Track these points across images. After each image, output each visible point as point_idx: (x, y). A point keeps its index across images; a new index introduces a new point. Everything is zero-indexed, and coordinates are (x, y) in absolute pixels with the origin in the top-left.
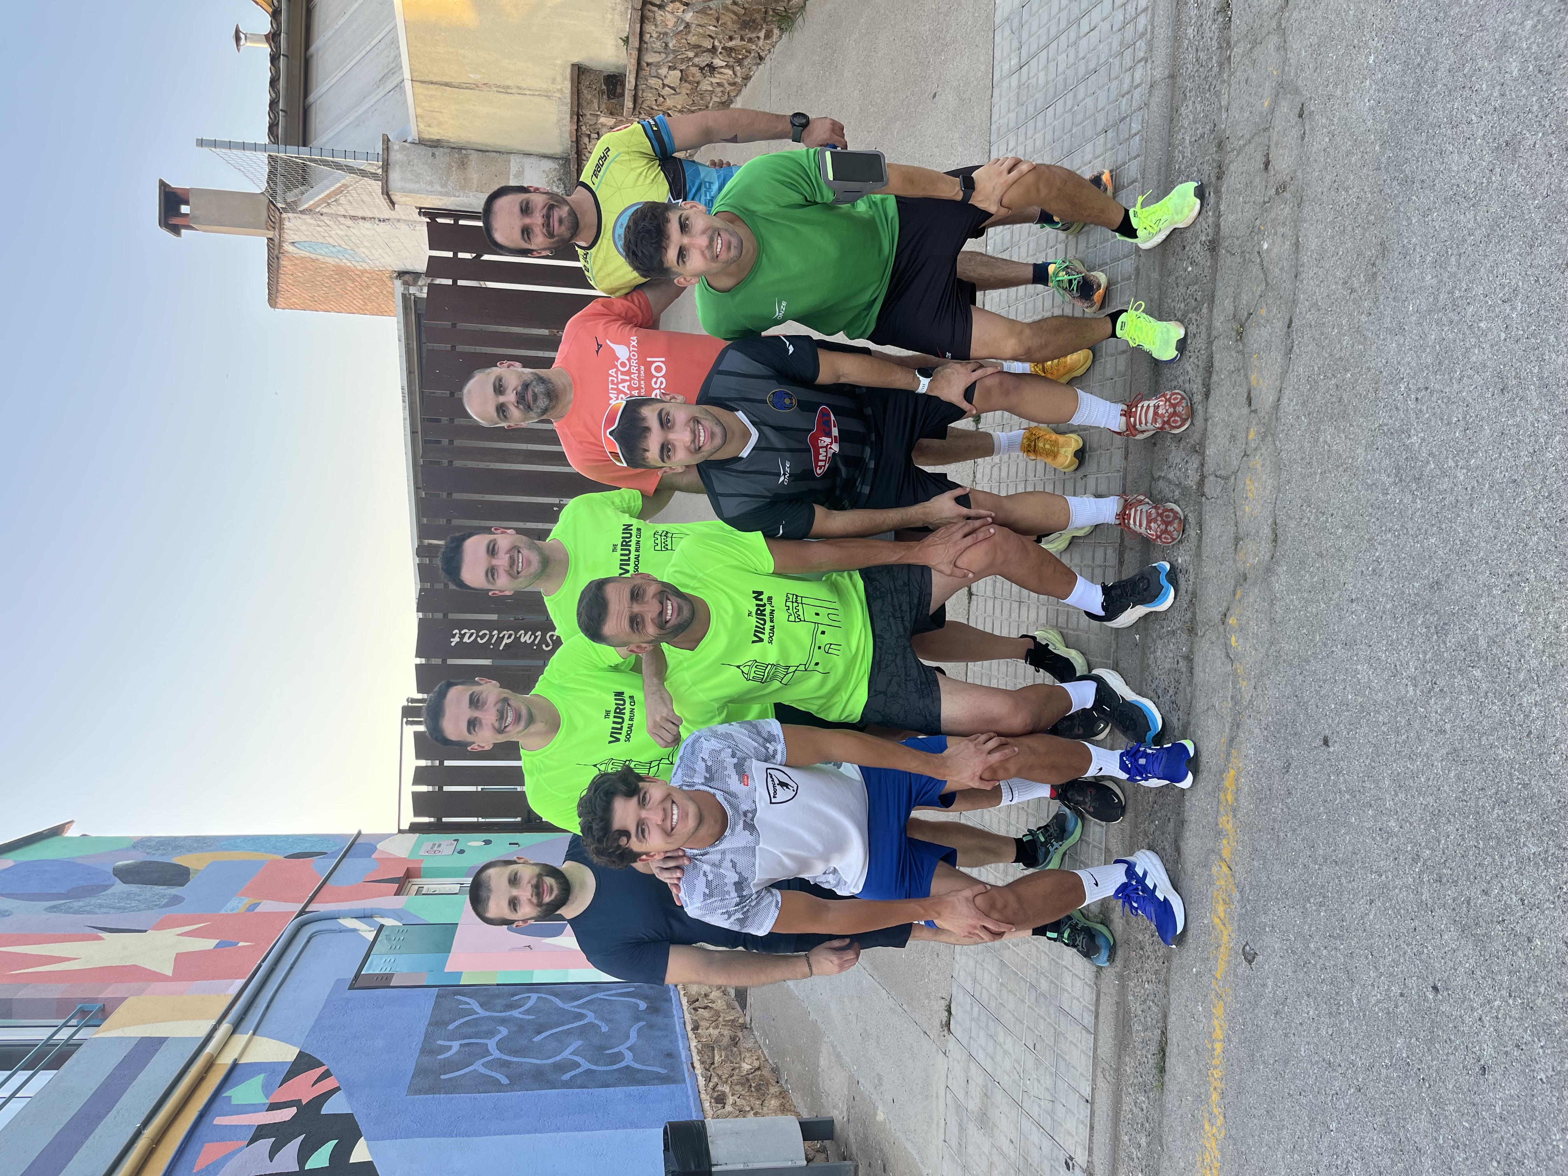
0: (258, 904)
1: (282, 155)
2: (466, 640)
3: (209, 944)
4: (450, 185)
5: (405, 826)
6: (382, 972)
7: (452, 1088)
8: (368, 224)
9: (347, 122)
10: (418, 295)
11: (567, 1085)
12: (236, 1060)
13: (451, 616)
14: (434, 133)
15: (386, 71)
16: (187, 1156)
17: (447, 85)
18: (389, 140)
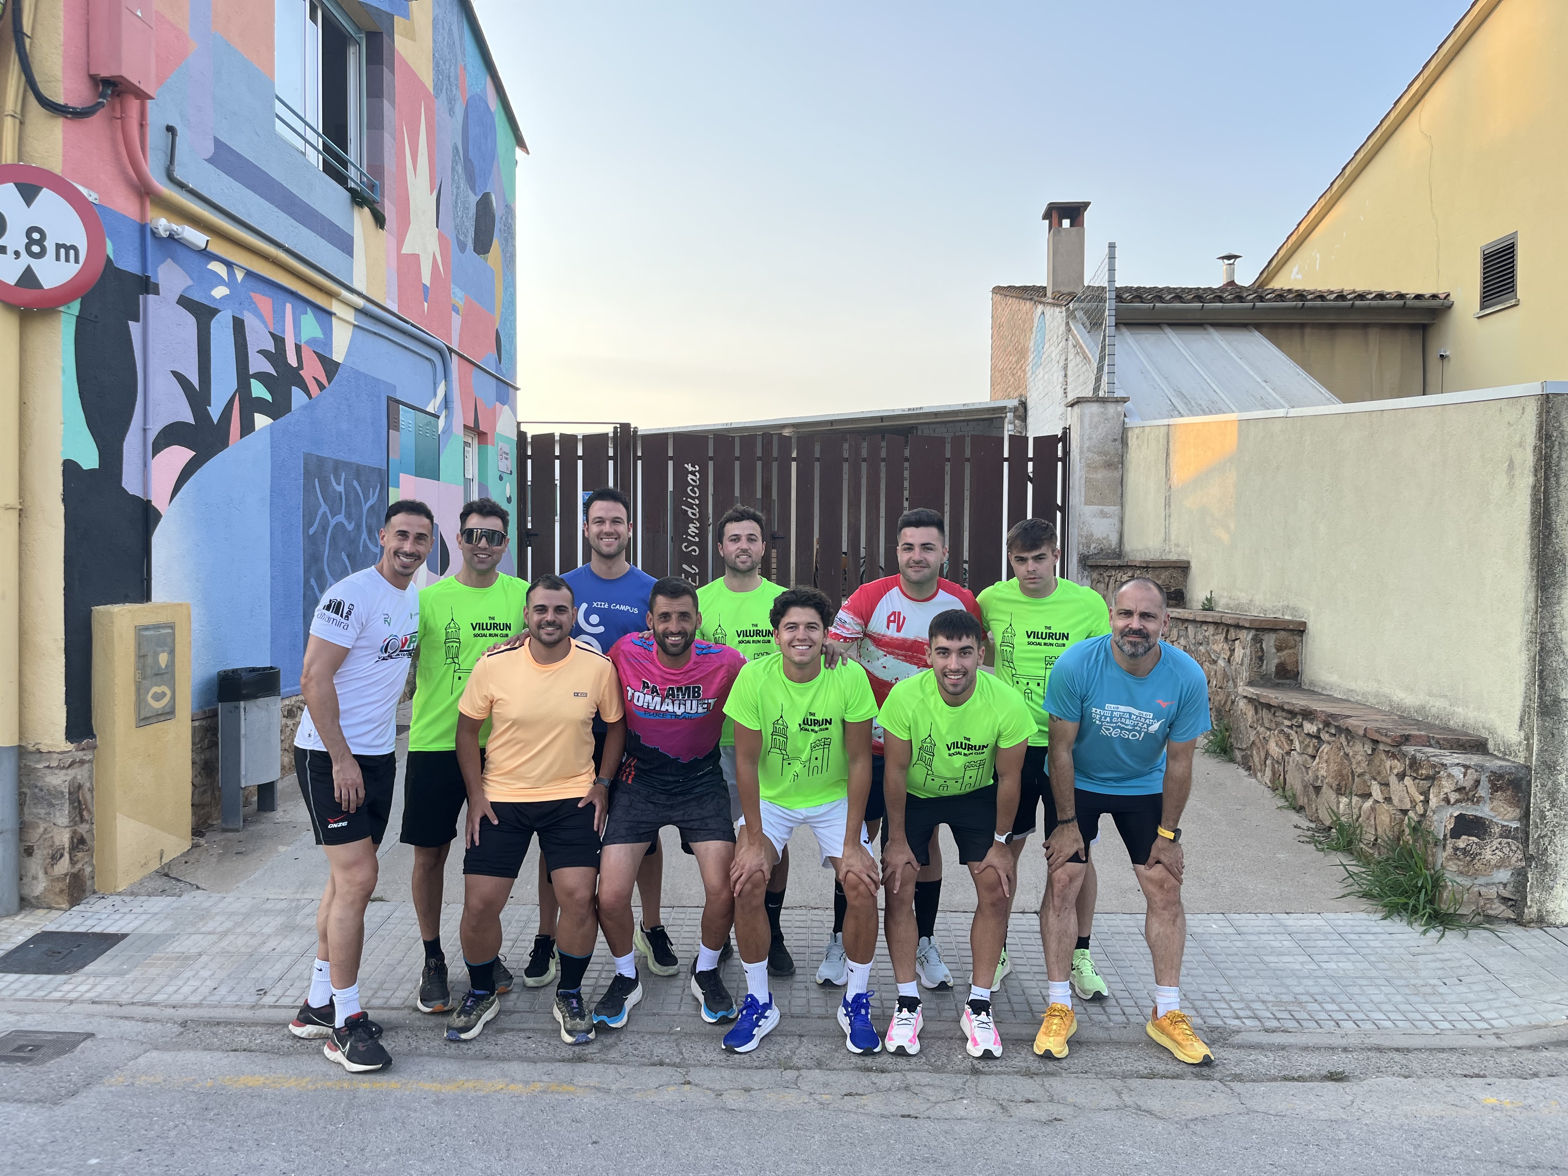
0: (457, 312)
2: (690, 476)
3: (426, 278)
4: (1090, 455)
5: (523, 428)
6: (401, 422)
7: (308, 489)
8: (1061, 379)
9: (1145, 363)
10: (1007, 420)
11: (307, 582)
12: (335, 314)
13: (711, 463)
14: (1132, 441)
15: (1188, 397)
16: (262, 287)
17: (1168, 454)
18: (1125, 402)
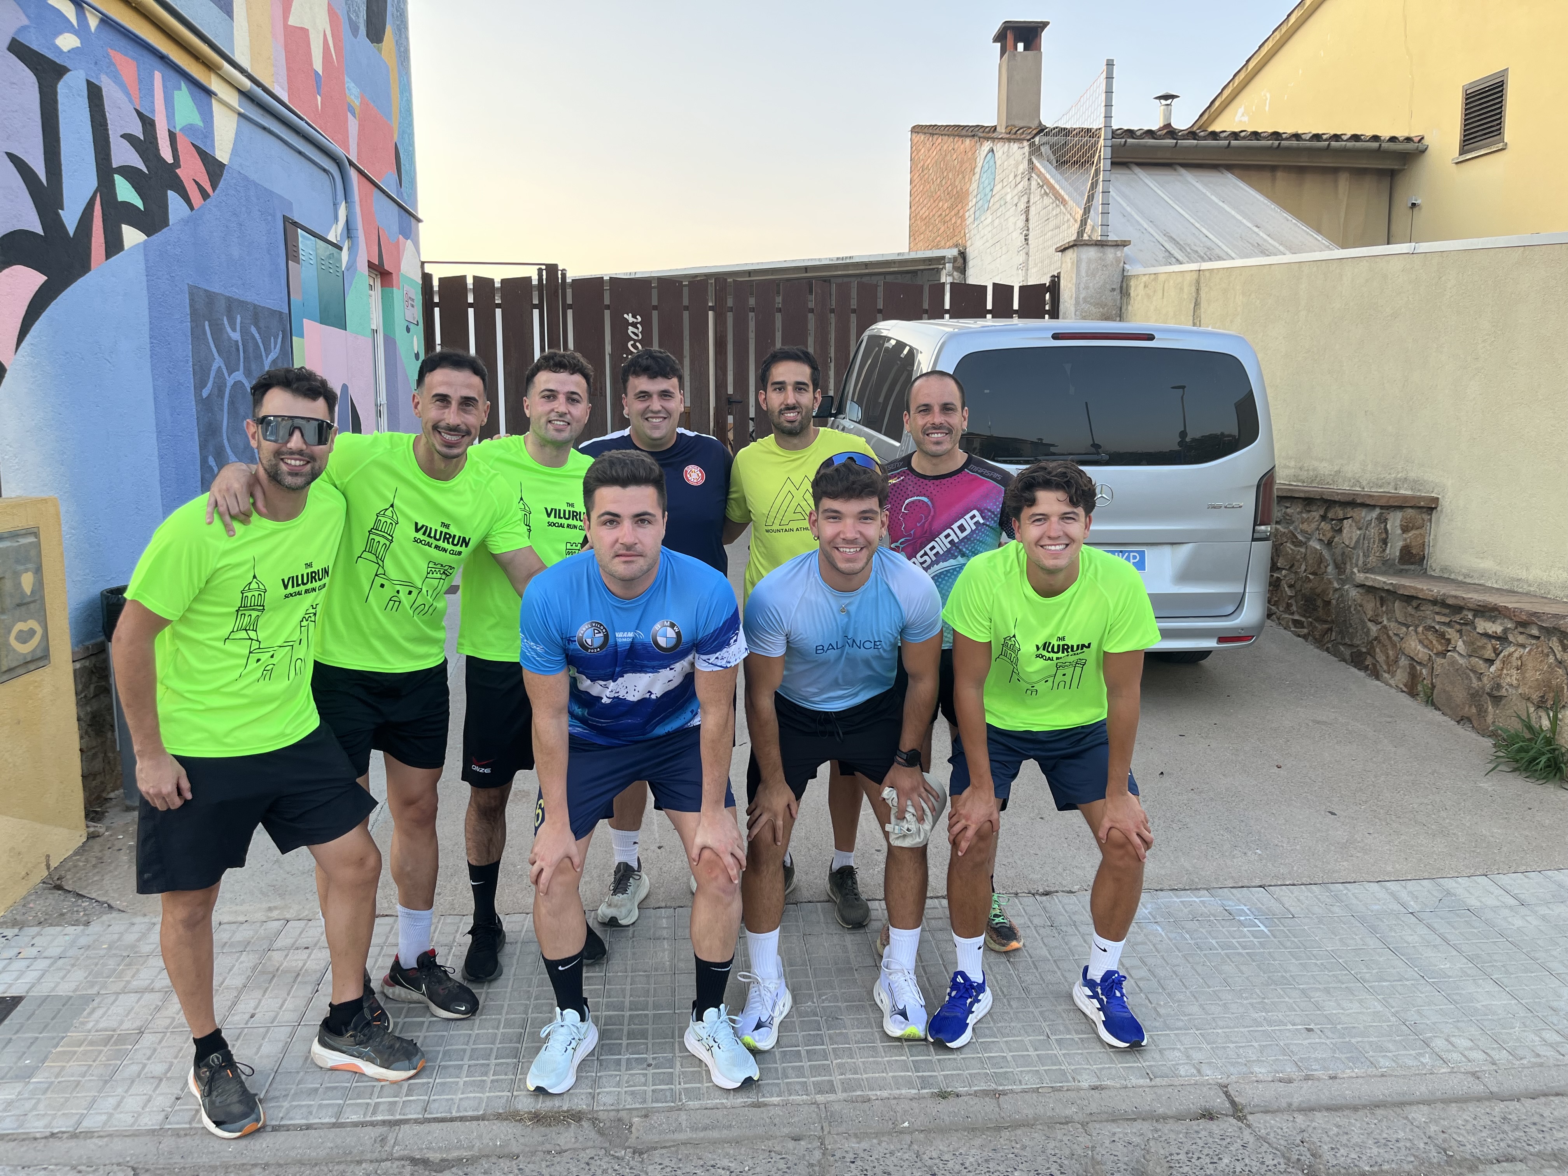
0: (354, 115)
1: (1102, 142)
2: (631, 329)
3: (318, 65)
4: (1086, 307)
5: (428, 269)
6: (301, 252)
7: (197, 336)
8: (1021, 223)
9: (1125, 205)
10: (944, 272)
11: (204, 461)
12: (216, 95)
13: (655, 313)
14: (1137, 290)
15: (1181, 243)
16: (123, 43)
17: (1197, 304)
18: (1125, 246)
